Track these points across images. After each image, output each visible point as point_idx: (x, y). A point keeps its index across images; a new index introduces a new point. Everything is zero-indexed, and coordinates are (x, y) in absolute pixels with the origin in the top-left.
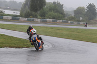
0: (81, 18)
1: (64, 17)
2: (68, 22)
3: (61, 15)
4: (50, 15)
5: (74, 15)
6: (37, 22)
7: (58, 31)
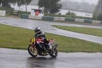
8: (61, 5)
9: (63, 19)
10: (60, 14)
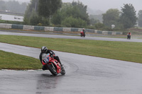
0: (113, 26)
1: (88, 24)
2: (94, 32)
3: (84, 21)
4: (68, 22)
5: (103, 22)
6: (48, 32)
7: (79, 45)
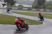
8: (16, 1)
9: (17, 8)
10: (15, 6)
